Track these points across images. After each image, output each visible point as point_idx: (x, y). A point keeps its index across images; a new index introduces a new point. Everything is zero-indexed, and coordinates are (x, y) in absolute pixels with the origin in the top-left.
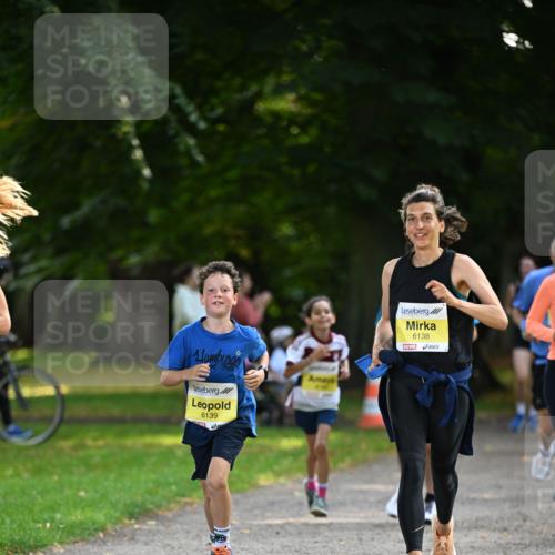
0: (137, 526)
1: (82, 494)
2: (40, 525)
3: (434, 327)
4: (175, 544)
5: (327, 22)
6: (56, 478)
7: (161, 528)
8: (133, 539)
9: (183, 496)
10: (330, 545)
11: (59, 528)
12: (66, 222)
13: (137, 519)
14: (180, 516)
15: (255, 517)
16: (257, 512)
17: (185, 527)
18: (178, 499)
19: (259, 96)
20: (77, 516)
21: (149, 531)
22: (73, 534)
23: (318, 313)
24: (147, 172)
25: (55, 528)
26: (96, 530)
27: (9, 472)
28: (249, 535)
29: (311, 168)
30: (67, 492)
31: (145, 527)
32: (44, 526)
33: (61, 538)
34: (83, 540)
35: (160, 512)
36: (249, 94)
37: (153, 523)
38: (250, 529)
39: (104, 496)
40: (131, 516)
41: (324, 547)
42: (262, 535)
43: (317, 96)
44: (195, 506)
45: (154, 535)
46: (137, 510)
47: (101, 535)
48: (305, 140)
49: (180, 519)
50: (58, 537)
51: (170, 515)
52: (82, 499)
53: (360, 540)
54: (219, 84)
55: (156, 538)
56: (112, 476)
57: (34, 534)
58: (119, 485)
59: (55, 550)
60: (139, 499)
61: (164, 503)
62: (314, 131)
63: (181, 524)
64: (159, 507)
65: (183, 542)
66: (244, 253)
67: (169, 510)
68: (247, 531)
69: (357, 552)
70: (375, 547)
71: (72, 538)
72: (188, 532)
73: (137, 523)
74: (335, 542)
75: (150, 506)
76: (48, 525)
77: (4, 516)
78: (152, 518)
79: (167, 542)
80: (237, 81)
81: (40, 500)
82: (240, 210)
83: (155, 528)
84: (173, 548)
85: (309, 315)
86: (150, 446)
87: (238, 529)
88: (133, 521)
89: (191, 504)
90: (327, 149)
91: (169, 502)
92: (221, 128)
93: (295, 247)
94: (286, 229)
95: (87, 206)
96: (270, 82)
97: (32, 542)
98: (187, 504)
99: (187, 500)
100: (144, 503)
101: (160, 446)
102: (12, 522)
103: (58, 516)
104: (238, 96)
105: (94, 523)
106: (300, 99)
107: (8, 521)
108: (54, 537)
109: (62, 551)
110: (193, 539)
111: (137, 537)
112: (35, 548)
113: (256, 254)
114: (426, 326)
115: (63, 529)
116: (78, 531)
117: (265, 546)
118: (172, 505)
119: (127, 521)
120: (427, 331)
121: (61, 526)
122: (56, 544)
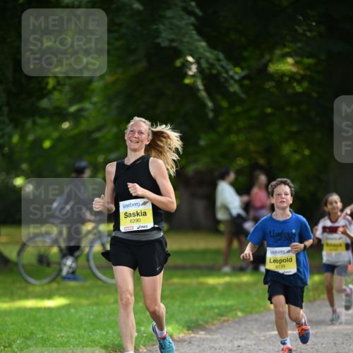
0: (192, 335)
4: (217, 346)
7: (208, 336)
8: (190, 343)
9: (222, 315)
10: (316, 347)
11: (143, 336)
13: (192, 331)
14: (220, 328)
15: (268, 329)
17: (223, 335)
18: (219, 318)
19: (270, 61)
21: (201, 338)
22: (152, 340)
23: (331, 203)
25: (140, 336)
28: (264, 340)
29: (304, 107)
31: (198, 336)
33: (144, 342)
35: (207, 326)
36: (264, 61)
37: (202, 333)
38: (265, 336)
40: (189, 328)
41: (312, 348)
42: (272, 341)
43: (308, 61)
44: (230, 322)
45: (204, 340)
46: (193, 325)
48: (299, 89)
49: (220, 331)
50: (142, 342)
51: (213, 328)
53: (335, 344)
54: (246, 54)
55: (205, 343)
56: (177, 303)
58: (181, 309)
59: (141, 350)
60: (194, 318)
61: (210, 320)
62: (305, 84)
63: (221, 334)
64: (207, 323)
65: (222, 345)
66: (262, 161)
67: (213, 324)
68: (263, 338)
69: (333, 351)
70: (344, 348)
71: (151, 342)
72: (225, 339)
73: (193, 333)
74: (319, 345)
75: (201, 322)
77: (108, 328)
78: (202, 330)
79: (211, 345)
82: (259, 135)
83: (204, 336)
84: (216, 349)
85: (326, 205)
86: (202, 284)
87: (257, 337)
88: (190, 332)
89: (228, 321)
90: (315, 95)
91: (213, 319)
92: (246, 82)
96: (278, 52)
98: (224, 321)
99: (225, 318)
100: (197, 320)
101: (207, 284)
102: (114, 332)
103: (143, 329)
106: (297, 63)
107: (110, 331)
108: (140, 342)
109: (145, 350)
110: (229, 343)
111: (193, 342)
113: (269, 162)
115: (146, 337)
117: (274, 348)
118: (215, 322)
119: (186, 332)
121: (145, 335)
122: (141, 346)
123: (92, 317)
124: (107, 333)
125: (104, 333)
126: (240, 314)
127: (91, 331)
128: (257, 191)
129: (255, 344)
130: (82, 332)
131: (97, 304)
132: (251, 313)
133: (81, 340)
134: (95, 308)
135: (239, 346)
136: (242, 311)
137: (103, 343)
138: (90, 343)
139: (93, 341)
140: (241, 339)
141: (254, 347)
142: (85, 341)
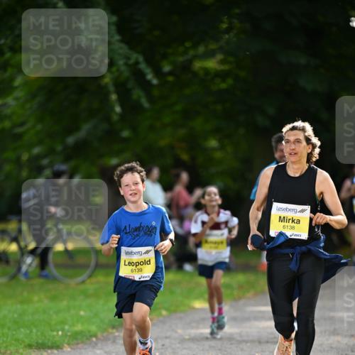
0: (117, 334)
1: (82, 313)
2: (55, 333)
3: (299, 222)
5: (237, 11)
6: (65, 303)
8: (114, 342)
11: (67, 335)
12: (71, 140)
15: (193, 328)
16: (194, 325)
20: (79, 327)
22: (76, 339)
24: (118, 109)
25: (65, 335)
26: (91, 336)
27: (36, 298)
28: (188, 339)
29: (228, 105)
30: (73, 312)
32: (58, 334)
33: (68, 341)
34: (82, 342)
38: (189, 336)
39: (96, 315)
40: (113, 327)
42: (197, 339)
43: (231, 59)
46: (117, 324)
47: (94, 339)
48: (224, 86)
50: (66, 341)
52: (81, 317)
54: (170, 51)
56: (101, 302)
57: (51, 339)
58: (106, 308)
59: (65, 349)
66: (185, 157)
71: (75, 341)
73: (118, 331)
76: (60, 333)
77: (32, 327)
80: (181, 49)
81: (54, 317)
82: (182, 132)
87: (182, 336)
88: (114, 331)
92: (170, 79)
93: (218, 155)
94: (213, 143)
95: (85, 130)
96: (201, 49)
97: (50, 344)
102: (38, 331)
103: (67, 327)
104: (181, 59)
105: (89, 332)
106: (222, 62)
107: (34, 331)
108: (64, 341)
109: (69, 349)
111: (117, 341)
112: (51, 348)
113: (193, 158)
114: (293, 221)
115: (70, 336)
116: (79, 337)
117: (199, 347)
119: (111, 330)
120: (293, 224)
121: (69, 334)
122: (66, 345)
123: (16, 316)
124: (31, 332)
125: (28, 332)
126: (164, 313)
127: (15, 330)
128: (179, 189)
129: (179, 343)
130: (6, 331)
131: (22, 302)
132: (175, 311)
133: (5, 339)
134: (19, 306)
135: (163, 345)
136: (167, 309)
137: (27, 341)
138: (13, 342)
139: (17, 340)
140: (166, 338)
141: (178, 345)
142: (9, 340)
